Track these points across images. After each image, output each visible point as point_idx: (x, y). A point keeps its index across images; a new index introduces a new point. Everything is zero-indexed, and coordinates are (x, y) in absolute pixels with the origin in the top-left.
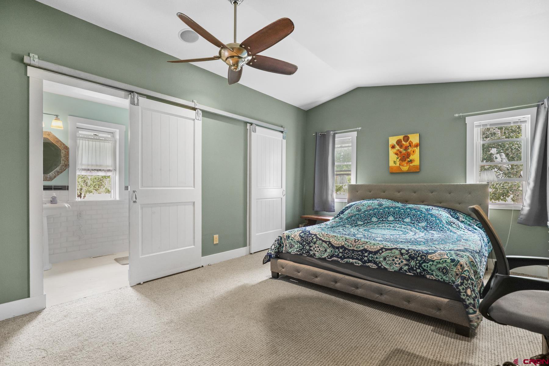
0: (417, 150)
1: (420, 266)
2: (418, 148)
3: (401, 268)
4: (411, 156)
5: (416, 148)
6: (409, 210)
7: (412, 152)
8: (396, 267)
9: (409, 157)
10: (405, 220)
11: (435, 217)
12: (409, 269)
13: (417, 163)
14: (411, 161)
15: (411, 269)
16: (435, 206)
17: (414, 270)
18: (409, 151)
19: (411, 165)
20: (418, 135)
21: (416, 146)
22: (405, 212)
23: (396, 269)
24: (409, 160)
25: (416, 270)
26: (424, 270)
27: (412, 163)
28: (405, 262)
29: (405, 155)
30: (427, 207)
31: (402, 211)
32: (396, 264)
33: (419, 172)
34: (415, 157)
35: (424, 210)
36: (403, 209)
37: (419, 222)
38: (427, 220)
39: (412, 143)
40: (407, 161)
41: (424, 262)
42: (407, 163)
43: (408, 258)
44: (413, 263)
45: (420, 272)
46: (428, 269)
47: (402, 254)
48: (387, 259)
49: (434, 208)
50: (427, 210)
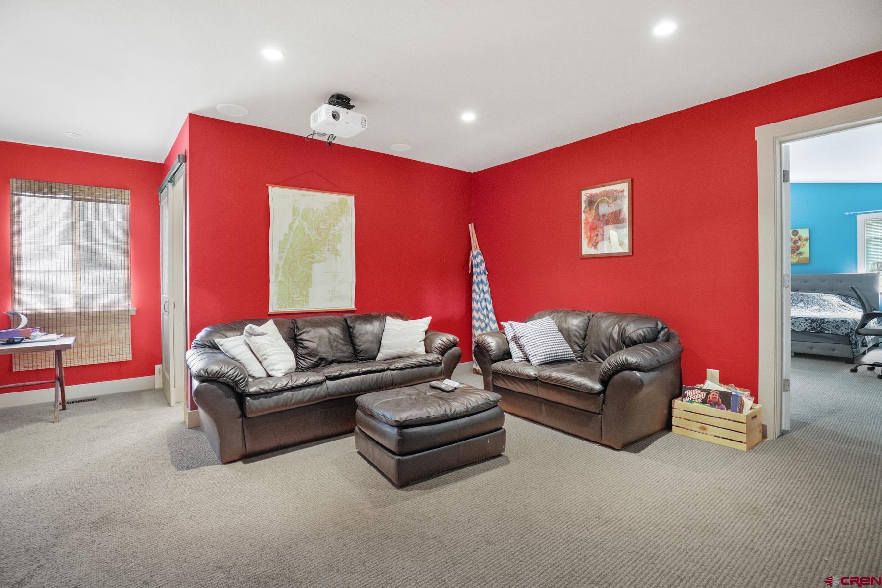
0: (807, 244)
1: (820, 326)
2: (808, 241)
3: (806, 329)
4: (801, 249)
5: (805, 242)
6: (801, 297)
7: (802, 245)
8: (803, 329)
9: (799, 249)
10: (798, 305)
11: (828, 302)
12: (811, 329)
13: (807, 255)
14: (801, 254)
15: (813, 329)
16: (826, 293)
17: (815, 329)
18: (798, 244)
19: (801, 257)
20: (808, 230)
21: (806, 240)
22: (797, 299)
23: (802, 330)
24: (798, 252)
25: (817, 329)
26: (823, 328)
27: (801, 255)
28: (808, 325)
29: (794, 248)
30: (819, 294)
31: (795, 297)
32: (802, 326)
33: (808, 264)
34: (805, 250)
35: (816, 297)
36: (795, 296)
37: (812, 306)
38: (820, 304)
39: (801, 237)
40: (796, 254)
41: (823, 323)
42: (796, 255)
43: (811, 322)
44: (814, 325)
45: (820, 330)
46: (826, 327)
47: (806, 320)
48: (795, 324)
49: (826, 294)
50: (819, 296)
